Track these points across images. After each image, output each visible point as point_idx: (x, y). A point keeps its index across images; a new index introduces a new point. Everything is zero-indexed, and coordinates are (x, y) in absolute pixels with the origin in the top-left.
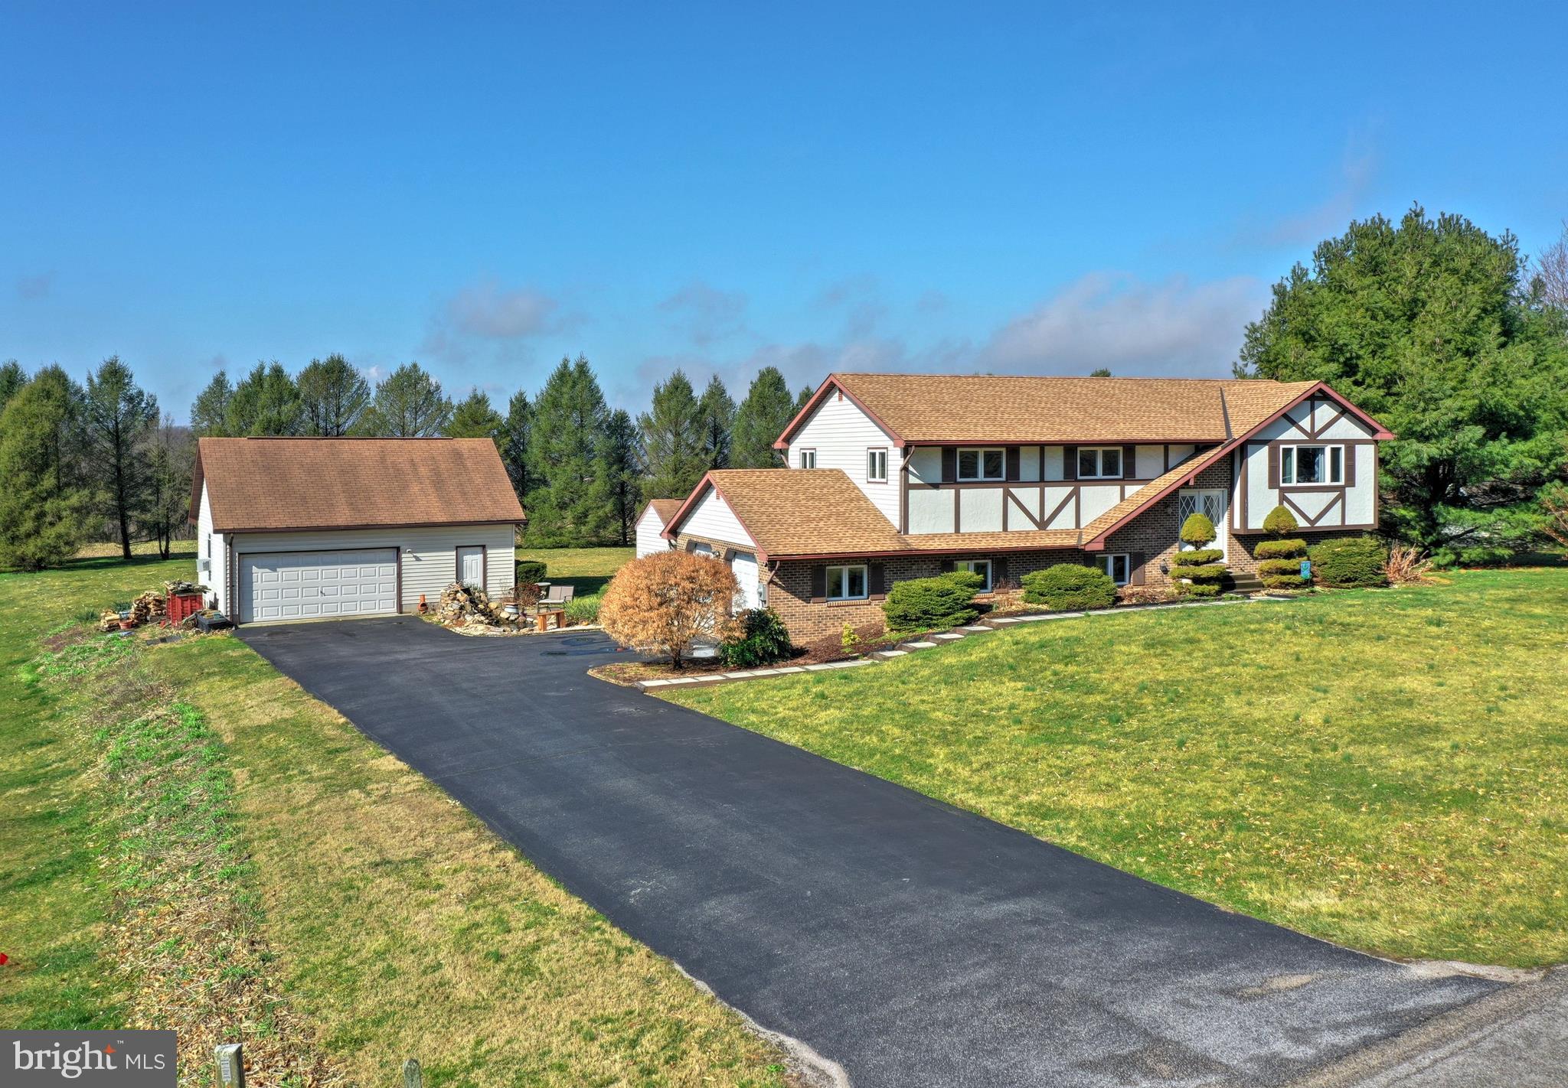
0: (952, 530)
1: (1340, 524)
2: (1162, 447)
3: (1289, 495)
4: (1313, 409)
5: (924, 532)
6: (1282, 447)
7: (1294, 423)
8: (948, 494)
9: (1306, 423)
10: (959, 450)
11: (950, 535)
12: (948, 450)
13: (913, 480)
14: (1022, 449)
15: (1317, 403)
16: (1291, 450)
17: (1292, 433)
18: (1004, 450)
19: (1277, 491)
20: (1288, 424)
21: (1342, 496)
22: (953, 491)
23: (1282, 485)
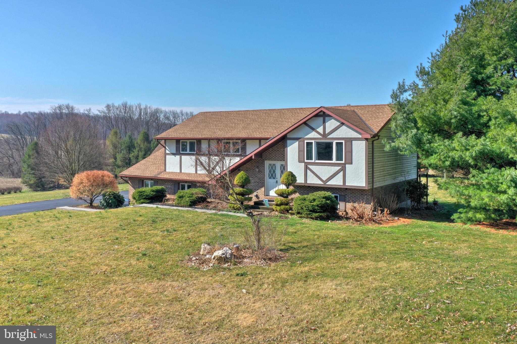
0: (179, 171)
1: (341, 184)
2: (258, 141)
3: (310, 167)
4: (324, 122)
5: (171, 171)
6: (306, 141)
7: (313, 129)
8: (178, 157)
9: (320, 130)
10: (181, 141)
11: (178, 173)
12: (178, 141)
13: (167, 152)
14: (202, 141)
15: (327, 118)
16: (312, 143)
17: (313, 135)
18: (195, 141)
19: (304, 164)
20: (311, 130)
21: (343, 169)
22: (179, 156)
23: (306, 161)
